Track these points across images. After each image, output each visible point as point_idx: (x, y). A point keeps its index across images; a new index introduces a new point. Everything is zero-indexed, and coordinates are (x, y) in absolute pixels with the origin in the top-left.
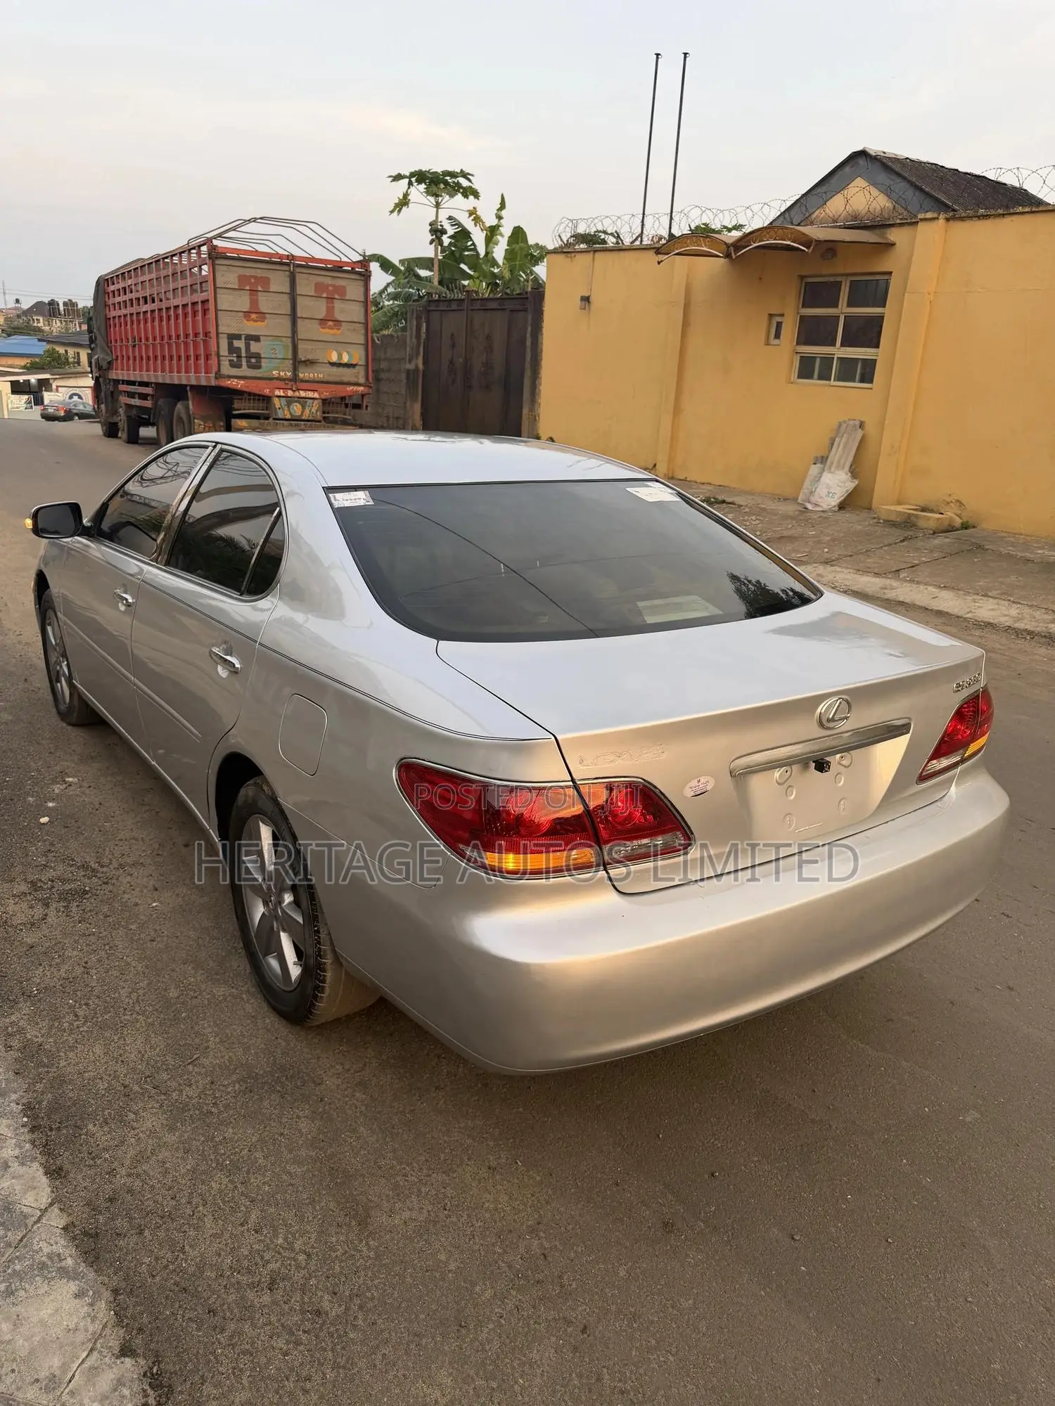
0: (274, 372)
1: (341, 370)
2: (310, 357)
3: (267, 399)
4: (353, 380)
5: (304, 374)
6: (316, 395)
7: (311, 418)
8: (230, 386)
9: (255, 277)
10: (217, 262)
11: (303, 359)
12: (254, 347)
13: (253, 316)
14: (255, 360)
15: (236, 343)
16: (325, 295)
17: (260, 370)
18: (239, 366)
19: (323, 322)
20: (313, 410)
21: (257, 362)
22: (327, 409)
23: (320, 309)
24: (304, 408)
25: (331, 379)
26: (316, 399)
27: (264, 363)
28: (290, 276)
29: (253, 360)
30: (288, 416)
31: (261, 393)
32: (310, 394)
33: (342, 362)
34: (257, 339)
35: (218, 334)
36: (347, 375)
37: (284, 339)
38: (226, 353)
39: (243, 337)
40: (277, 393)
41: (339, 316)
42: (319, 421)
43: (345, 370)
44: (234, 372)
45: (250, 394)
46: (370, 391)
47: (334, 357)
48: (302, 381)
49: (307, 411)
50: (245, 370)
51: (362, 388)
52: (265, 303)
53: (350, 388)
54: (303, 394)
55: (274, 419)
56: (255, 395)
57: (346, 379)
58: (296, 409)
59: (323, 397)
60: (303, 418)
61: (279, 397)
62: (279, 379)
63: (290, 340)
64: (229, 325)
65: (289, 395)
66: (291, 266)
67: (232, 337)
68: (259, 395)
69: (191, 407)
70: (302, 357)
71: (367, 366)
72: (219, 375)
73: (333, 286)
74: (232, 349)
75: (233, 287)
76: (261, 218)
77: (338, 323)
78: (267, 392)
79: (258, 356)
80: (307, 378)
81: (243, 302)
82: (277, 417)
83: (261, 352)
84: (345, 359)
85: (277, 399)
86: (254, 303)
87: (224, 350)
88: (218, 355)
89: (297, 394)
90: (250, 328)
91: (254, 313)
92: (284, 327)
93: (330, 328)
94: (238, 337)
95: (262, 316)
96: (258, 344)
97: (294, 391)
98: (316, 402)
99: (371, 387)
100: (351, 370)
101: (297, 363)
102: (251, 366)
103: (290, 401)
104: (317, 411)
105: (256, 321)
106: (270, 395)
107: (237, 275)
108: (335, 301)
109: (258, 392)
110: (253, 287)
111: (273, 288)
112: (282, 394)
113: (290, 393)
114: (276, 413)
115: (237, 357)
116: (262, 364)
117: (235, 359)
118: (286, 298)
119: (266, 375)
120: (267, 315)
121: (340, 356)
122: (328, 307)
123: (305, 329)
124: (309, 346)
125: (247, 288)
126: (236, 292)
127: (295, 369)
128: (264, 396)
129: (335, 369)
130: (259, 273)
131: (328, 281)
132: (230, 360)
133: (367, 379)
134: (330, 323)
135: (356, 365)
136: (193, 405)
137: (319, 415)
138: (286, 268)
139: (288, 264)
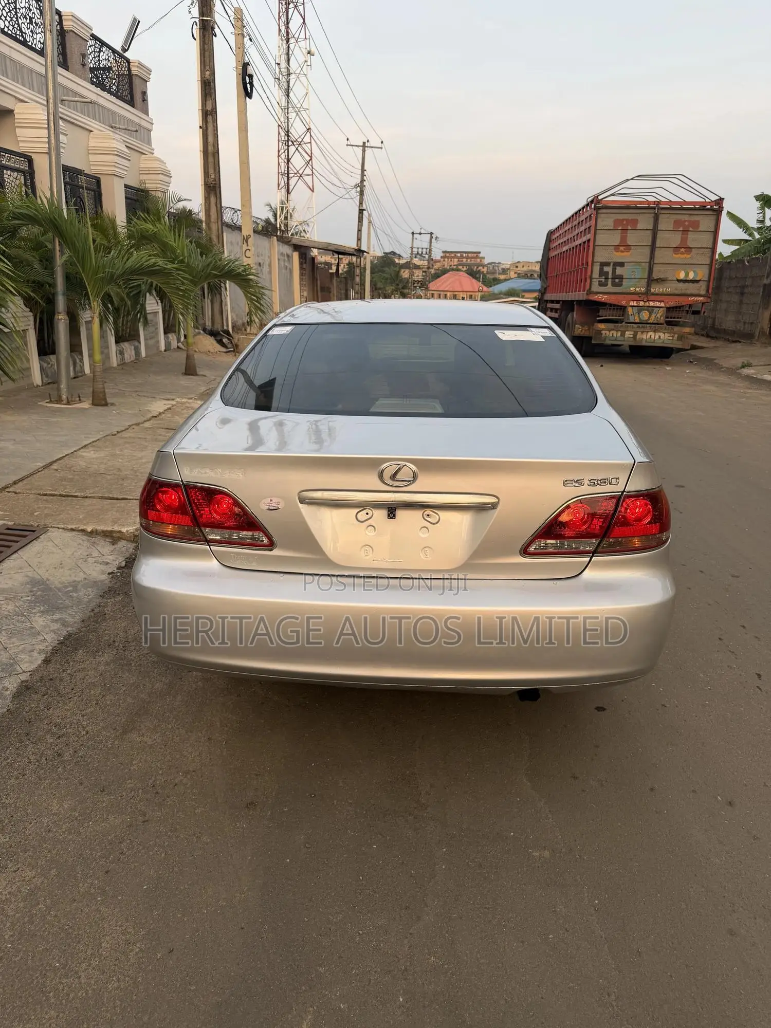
0: (631, 289)
1: (687, 284)
2: (662, 276)
3: (623, 309)
4: (696, 292)
5: (655, 289)
6: (662, 305)
7: (655, 322)
8: (597, 300)
9: (627, 220)
10: (600, 211)
11: (655, 278)
12: (619, 271)
13: (622, 248)
14: (618, 280)
15: (606, 269)
16: (681, 229)
17: (621, 288)
18: (606, 285)
19: (677, 249)
20: (659, 316)
21: (619, 282)
22: (670, 315)
23: (676, 239)
24: (651, 313)
25: (676, 292)
26: (662, 307)
27: (625, 282)
28: (654, 217)
29: (617, 280)
30: (638, 321)
31: (619, 304)
32: (658, 304)
33: (688, 279)
34: (622, 264)
35: (593, 262)
36: (691, 288)
37: (643, 264)
38: (597, 276)
39: (612, 264)
40: (632, 303)
41: (690, 244)
42: (661, 324)
43: (691, 285)
44: (602, 289)
45: (611, 305)
46: (709, 300)
47: (682, 276)
48: (653, 294)
49: (653, 316)
50: (610, 288)
51: (702, 298)
52: (632, 239)
53: (691, 299)
54: (651, 304)
55: (626, 323)
56: (615, 305)
57: (689, 292)
58: (645, 315)
59: (668, 306)
60: (649, 322)
61: (631, 306)
62: (635, 293)
63: (647, 264)
64: (601, 256)
65: (641, 305)
66: (656, 210)
67: (603, 264)
68: (618, 306)
69: (575, 316)
70: (655, 276)
71: (709, 281)
72: (590, 292)
73: (688, 221)
74: (602, 273)
75: (610, 228)
76: (638, 176)
77: (689, 249)
78: (624, 303)
79: (621, 278)
80: (657, 292)
81: (616, 239)
82: (629, 321)
83: (624, 275)
84: (691, 276)
85: (630, 308)
86: (624, 239)
87: (596, 274)
88: (591, 278)
89: (647, 304)
90: (618, 257)
91: (624, 246)
92: (643, 255)
93: (682, 253)
94: (608, 264)
95: (628, 247)
96: (622, 268)
97: (645, 302)
98: (662, 309)
99: (709, 297)
100: (695, 285)
101: (650, 280)
102: (614, 285)
103: (640, 309)
104: (661, 316)
105: (623, 252)
106: (626, 305)
107: (613, 220)
108: (689, 233)
109: (617, 303)
110: (624, 227)
111: (639, 226)
112: (635, 304)
113: (642, 303)
114: (628, 319)
115: (605, 278)
116: (624, 283)
117: (603, 280)
118: (649, 233)
119: (624, 291)
120: (632, 247)
121: (687, 274)
122: (682, 238)
123: (660, 256)
124: (662, 268)
125: (620, 228)
126: (612, 232)
127: (648, 286)
128: (621, 306)
129: (681, 285)
130: (630, 217)
131: (686, 218)
132: (599, 281)
133: (707, 291)
134: (683, 250)
135: (700, 280)
136: (576, 314)
137: (662, 320)
138: (652, 211)
139: (654, 208)
